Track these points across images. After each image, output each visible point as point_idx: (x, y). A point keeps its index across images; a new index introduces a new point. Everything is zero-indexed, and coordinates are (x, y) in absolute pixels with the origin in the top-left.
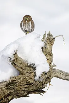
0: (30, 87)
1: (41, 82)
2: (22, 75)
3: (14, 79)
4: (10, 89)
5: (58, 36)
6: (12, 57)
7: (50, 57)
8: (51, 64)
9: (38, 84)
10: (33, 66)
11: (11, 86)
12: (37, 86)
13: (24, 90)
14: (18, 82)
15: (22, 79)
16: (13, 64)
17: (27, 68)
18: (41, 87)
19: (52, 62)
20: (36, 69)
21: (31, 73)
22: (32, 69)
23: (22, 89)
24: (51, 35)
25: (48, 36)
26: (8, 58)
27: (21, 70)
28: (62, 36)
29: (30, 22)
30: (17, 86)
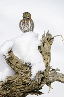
0: (26, 87)
1: (36, 82)
2: (18, 74)
3: (9, 79)
4: (6, 89)
5: (57, 36)
6: (7, 55)
7: (48, 57)
8: (48, 63)
9: (34, 84)
10: (29, 65)
11: (7, 86)
12: (32, 86)
13: (21, 91)
14: (14, 82)
15: (17, 79)
16: (9, 63)
17: (23, 67)
18: (37, 87)
19: (50, 62)
20: (32, 68)
21: (27, 73)
22: (28, 68)
23: (18, 90)
24: (50, 34)
25: (46, 36)
26: (3, 56)
27: (16, 69)
28: (61, 36)
29: (29, 22)
30: (13, 87)
